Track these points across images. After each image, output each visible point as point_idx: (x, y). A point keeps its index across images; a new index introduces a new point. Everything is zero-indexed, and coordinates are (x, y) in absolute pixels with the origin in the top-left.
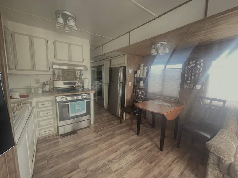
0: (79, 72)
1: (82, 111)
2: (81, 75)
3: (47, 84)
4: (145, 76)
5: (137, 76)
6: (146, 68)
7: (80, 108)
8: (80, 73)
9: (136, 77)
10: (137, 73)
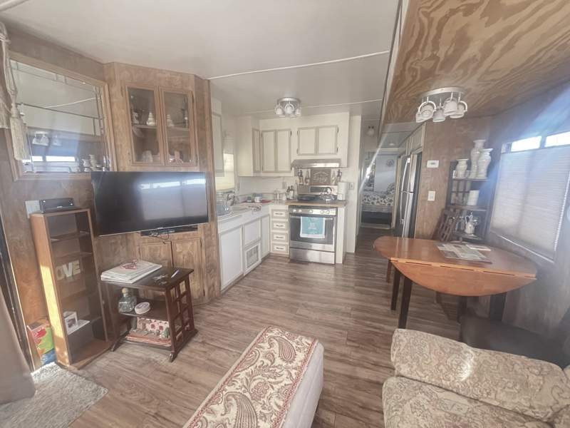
0: (337, 170)
1: (318, 233)
2: (338, 175)
3: (292, 190)
4: (482, 176)
5: (456, 175)
6: (491, 149)
7: (315, 229)
8: (339, 172)
9: (454, 177)
10: (458, 167)
